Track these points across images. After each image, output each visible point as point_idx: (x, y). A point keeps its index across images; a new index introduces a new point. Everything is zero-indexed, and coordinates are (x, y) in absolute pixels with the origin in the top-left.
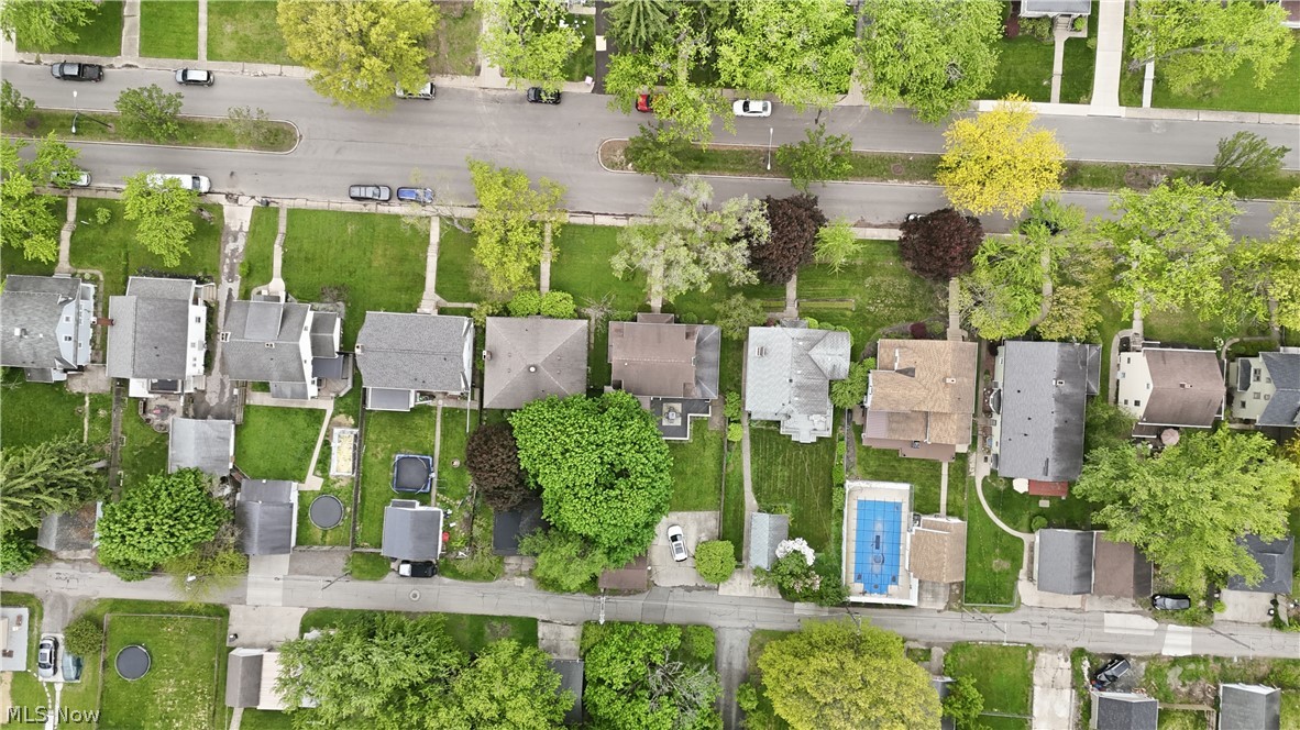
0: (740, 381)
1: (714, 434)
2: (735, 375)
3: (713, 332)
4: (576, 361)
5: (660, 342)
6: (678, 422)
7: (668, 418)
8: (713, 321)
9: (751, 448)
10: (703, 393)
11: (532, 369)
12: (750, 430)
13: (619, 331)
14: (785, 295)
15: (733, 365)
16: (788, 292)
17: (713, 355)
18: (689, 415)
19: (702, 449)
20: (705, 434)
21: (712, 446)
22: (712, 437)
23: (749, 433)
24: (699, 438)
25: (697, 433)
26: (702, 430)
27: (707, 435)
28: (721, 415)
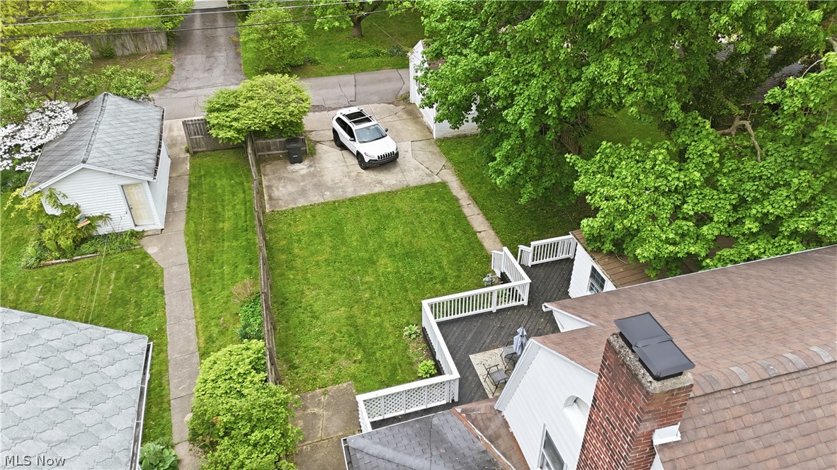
1: (324, 374)
19: (360, 321)
20: (364, 364)
21: (325, 338)
22: (332, 363)
23: (169, 421)
24: (383, 348)
25: (396, 359)
26: (377, 374)
27: (355, 362)
28: (306, 448)
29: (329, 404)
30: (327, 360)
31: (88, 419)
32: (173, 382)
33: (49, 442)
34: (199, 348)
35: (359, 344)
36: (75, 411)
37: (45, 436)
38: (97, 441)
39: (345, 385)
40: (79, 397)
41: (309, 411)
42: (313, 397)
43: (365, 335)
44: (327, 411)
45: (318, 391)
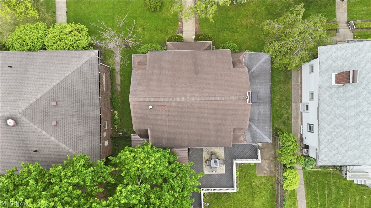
0: (289, 118)
1: (264, 180)
2: (284, 112)
3: (264, 58)
4: (83, 105)
5: (197, 73)
6: (221, 169)
7: (210, 165)
8: (259, 48)
9: (307, 195)
10: (254, 136)
11: (11, 122)
12: (305, 173)
13: (142, 64)
14: (335, 16)
15: (281, 101)
16: (338, 14)
17: (264, 89)
18: (235, 162)
19: (251, 198)
20: (253, 181)
21: (262, 194)
22: (261, 184)
23: (304, 177)
24: (246, 185)
25: (243, 180)
26: (249, 176)
27: (255, 182)
28: (271, 159)
29: (264, 170)
30: (262, 185)
31: (329, 137)
32: (304, 190)
33: (335, 132)
34: (297, 202)
35: (253, 188)
36: (331, 139)
37: (335, 133)
38: (326, 133)
39: (259, 175)
40: (331, 142)
41: (269, 169)
42: (268, 174)
43: (250, 192)
44: (265, 168)
45: (266, 175)
